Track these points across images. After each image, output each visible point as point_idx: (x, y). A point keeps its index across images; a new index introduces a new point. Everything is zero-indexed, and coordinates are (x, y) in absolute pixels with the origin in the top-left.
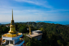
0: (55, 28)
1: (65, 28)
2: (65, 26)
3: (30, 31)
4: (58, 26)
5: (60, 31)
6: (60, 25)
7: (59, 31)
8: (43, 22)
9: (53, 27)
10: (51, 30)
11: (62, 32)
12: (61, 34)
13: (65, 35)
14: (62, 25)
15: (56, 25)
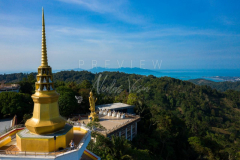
0: (159, 91)
1: (190, 90)
2: (189, 83)
3: (91, 109)
4: (169, 83)
5: (175, 102)
6: (174, 80)
7: (171, 101)
8: (118, 73)
9: (152, 87)
10: (149, 99)
11: (183, 105)
12: (180, 109)
13: (192, 113)
14: (180, 81)
15: (163, 79)
